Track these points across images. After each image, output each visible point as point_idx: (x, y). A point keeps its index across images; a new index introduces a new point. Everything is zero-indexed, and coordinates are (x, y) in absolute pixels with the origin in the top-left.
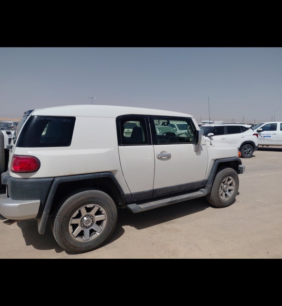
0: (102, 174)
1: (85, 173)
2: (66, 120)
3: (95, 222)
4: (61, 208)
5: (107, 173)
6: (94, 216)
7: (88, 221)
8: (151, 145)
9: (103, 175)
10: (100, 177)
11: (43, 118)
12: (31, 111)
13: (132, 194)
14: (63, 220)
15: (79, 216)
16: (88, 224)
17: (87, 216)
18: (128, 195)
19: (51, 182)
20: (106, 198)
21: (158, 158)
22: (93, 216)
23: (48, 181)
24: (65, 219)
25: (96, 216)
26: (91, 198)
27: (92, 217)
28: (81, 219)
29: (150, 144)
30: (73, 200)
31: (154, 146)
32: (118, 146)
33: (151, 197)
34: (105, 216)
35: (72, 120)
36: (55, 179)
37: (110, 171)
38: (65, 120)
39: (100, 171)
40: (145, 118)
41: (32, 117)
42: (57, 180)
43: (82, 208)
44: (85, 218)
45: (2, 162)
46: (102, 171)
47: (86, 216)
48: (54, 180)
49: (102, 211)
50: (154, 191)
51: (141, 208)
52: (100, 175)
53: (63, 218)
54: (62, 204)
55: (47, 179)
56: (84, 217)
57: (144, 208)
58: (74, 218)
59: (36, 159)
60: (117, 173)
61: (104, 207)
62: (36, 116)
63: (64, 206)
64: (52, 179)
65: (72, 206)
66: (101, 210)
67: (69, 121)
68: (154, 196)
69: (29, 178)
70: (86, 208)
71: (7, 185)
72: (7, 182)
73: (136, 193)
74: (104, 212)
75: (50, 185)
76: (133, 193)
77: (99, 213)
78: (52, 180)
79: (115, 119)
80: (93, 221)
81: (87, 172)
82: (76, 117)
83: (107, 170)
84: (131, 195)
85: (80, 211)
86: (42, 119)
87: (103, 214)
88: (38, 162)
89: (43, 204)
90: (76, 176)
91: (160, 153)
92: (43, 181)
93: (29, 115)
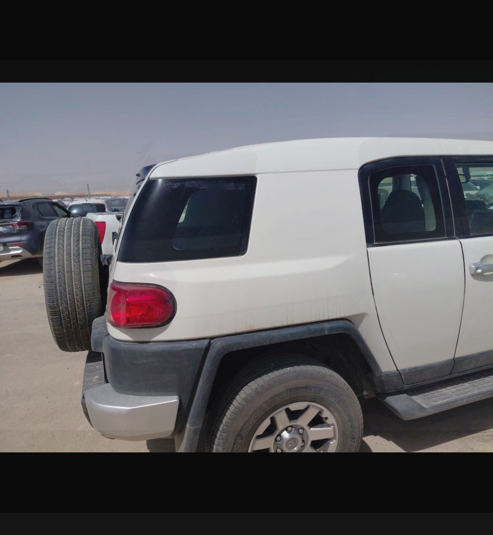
0: (327, 326)
1: (285, 324)
2: (232, 184)
3: (309, 443)
4: (228, 414)
5: (341, 323)
6: (306, 428)
7: (292, 440)
8: (454, 239)
9: (330, 329)
10: (322, 334)
11: (179, 184)
12: (148, 169)
13: (401, 373)
14: (234, 444)
15: (271, 430)
16: (292, 448)
17: (290, 429)
18: (389, 375)
19: (203, 352)
20: (336, 386)
21: (475, 275)
22: (303, 429)
23: (196, 350)
24: (240, 441)
25: (312, 429)
26: (299, 388)
27: (301, 431)
28: (277, 437)
29: (450, 237)
30: (257, 392)
31: (462, 241)
32: (368, 246)
33: (448, 377)
34: (334, 429)
35: (247, 184)
36: (212, 341)
37: (347, 317)
38: (231, 186)
39: (322, 319)
40: (434, 164)
41: (151, 183)
42: (217, 345)
43: (279, 412)
44: (285, 435)
45: (93, 293)
46: (326, 318)
47: (286, 429)
48: (210, 344)
49: (326, 418)
50: (455, 362)
51: (424, 408)
52: (323, 330)
53: (235, 440)
54: (230, 402)
55: (194, 344)
56: (282, 431)
57: (433, 407)
58: (259, 437)
59: (165, 293)
60: (365, 320)
61: (332, 409)
62: (160, 181)
63: (236, 408)
64: (206, 342)
65: (256, 411)
66: (324, 415)
67: (240, 188)
68: (456, 375)
69: (150, 342)
70: (288, 411)
71: (103, 353)
72: (101, 345)
73: (410, 369)
74: (331, 420)
75: (201, 357)
76: (404, 370)
77: (318, 421)
78: (204, 347)
79: (355, 174)
80: (303, 441)
81: (290, 323)
82: (258, 177)
83: (339, 316)
84: (399, 374)
85: (273, 420)
86: (176, 186)
87: (329, 426)
88: (171, 301)
89: (185, 405)
90: (263, 334)
91: (479, 261)
92: (185, 350)
93: (144, 179)
